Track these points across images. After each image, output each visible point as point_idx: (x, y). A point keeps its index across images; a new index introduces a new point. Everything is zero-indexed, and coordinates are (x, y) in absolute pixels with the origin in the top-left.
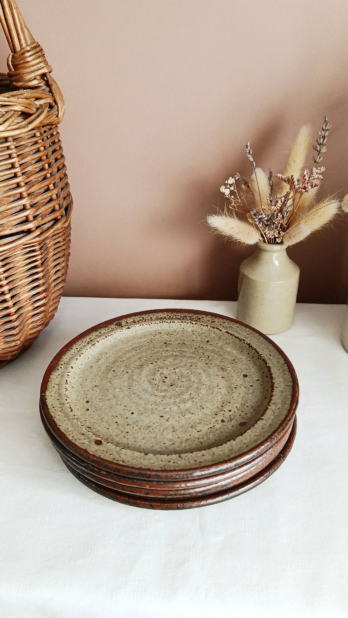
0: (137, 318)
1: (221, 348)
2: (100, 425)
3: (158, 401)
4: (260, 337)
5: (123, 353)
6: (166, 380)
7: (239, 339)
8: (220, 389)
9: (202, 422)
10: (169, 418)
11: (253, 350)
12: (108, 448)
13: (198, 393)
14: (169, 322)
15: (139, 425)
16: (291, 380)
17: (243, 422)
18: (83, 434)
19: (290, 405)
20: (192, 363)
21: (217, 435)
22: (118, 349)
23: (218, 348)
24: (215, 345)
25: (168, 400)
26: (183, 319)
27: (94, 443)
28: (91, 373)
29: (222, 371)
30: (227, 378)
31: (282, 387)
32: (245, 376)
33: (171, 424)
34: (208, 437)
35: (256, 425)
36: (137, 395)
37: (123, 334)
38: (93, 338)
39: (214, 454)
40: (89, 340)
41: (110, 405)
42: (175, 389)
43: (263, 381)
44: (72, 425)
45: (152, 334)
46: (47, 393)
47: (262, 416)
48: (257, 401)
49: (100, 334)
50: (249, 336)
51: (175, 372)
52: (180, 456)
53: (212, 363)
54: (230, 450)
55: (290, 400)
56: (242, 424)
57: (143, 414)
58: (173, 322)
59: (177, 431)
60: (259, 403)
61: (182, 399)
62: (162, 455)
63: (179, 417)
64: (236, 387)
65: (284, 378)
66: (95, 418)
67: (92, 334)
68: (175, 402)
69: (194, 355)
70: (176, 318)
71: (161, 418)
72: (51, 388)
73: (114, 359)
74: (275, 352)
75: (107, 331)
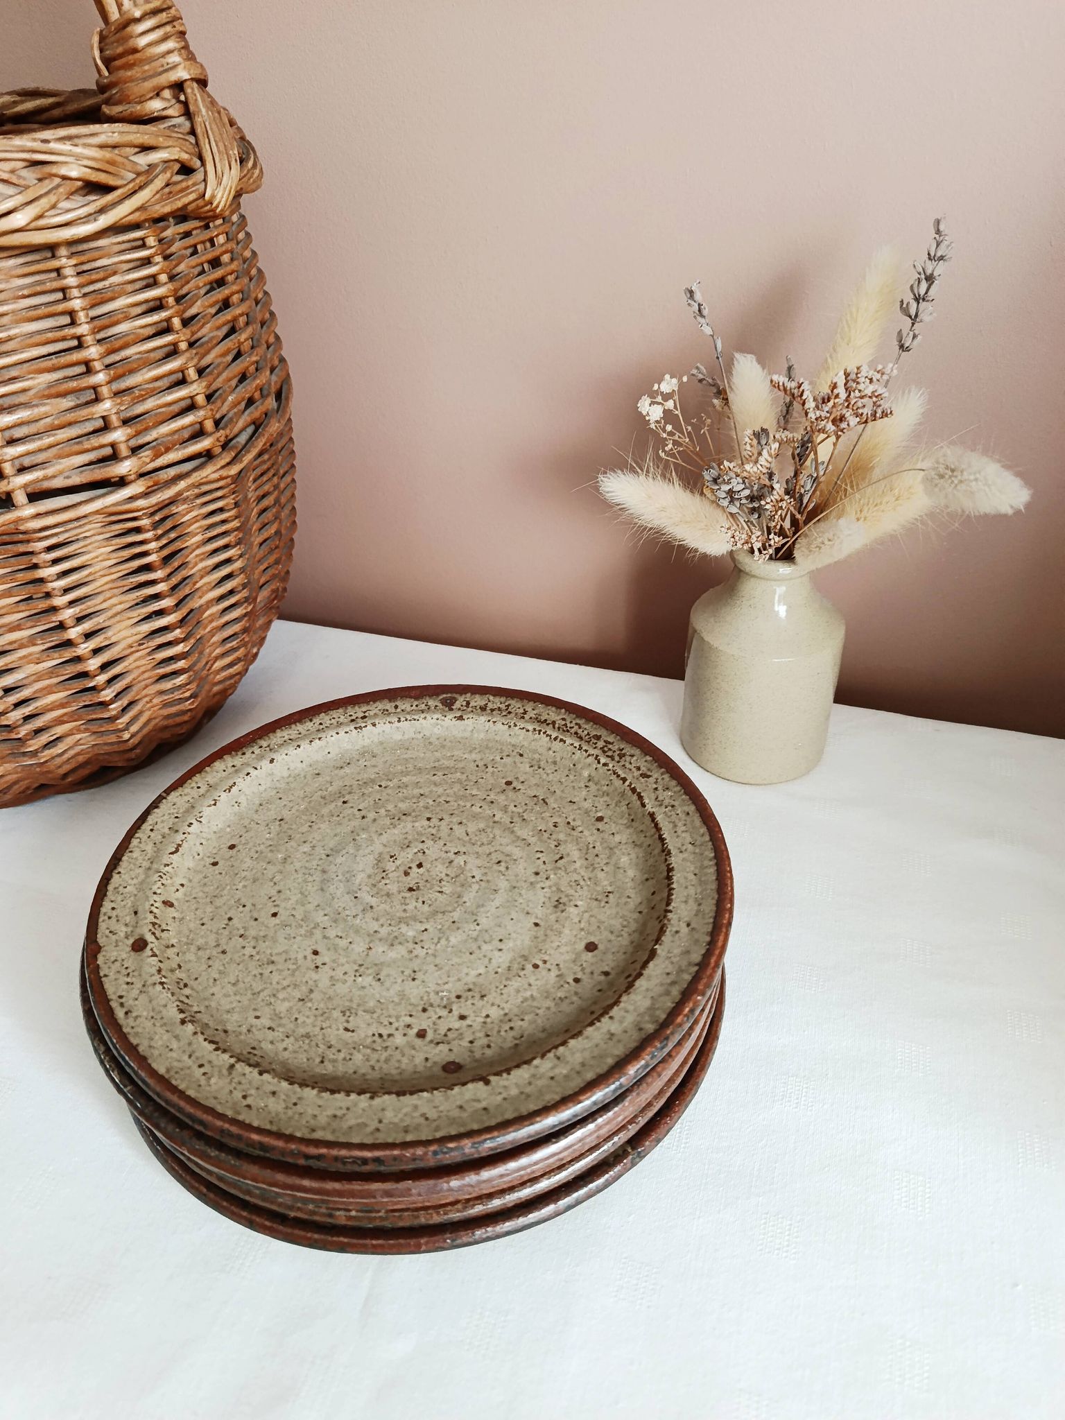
0: (496, 702)
1: (611, 849)
2: (197, 909)
3: (347, 912)
4: (711, 863)
5: (404, 770)
6: (415, 869)
7: (663, 845)
8: (500, 950)
9: (379, 1011)
10: (324, 964)
11: (667, 890)
12: (141, 967)
13: (442, 935)
14: (553, 737)
15: (257, 949)
16: (663, 1016)
17: (458, 1063)
18: (136, 913)
19: (582, 1085)
20: (508, 855)
21: (372, 1063)
22: (405, 756)
23: (605, 845)
24: (606, 836)
25: (366, 922)
26: (589, 742)
27: (131, 941)
28: (302, 788)
29: (552, 908)
30: (542, 932)
31: (625, 1024)
32: (591, 947)
33: (315, 981)
34: (351, 1054)
35: (457, 1089)
36: (325, 877)
37: (442, 726)
38: (372, 713)
39: (295, 1104)
40: (362, 715)
41: (260, 874)
42: (407, 901)
43: (611, 984)
44: (142, 883)
45: (502, 750)
46: (173, 796)
47: (498, 1074)
48: (548, 1026)
49: (394, 710)
50: (689, 850)
51: (451, 862)
52: (232, 1066)
53: (552, 876)
54: (335, 1116)
55: (602, 1069)
56: (452, 1068)
57: (290, 926)
58: (561, 740)
59: (309, 1004)
60: (542, 1035)
61: (396, 934)
62: (206, 1043)
63: (345, 973)
64: (540, 963)
65: (653, 1004)
66: (206, 889)
67: (378, 703)
68: (376, 932)
69: (533, 840)
70: (576, 733)
71: (310, 956)
72: (192, 788)
73: (373, 777)
74: (706, 921)
75: (414, 707)
